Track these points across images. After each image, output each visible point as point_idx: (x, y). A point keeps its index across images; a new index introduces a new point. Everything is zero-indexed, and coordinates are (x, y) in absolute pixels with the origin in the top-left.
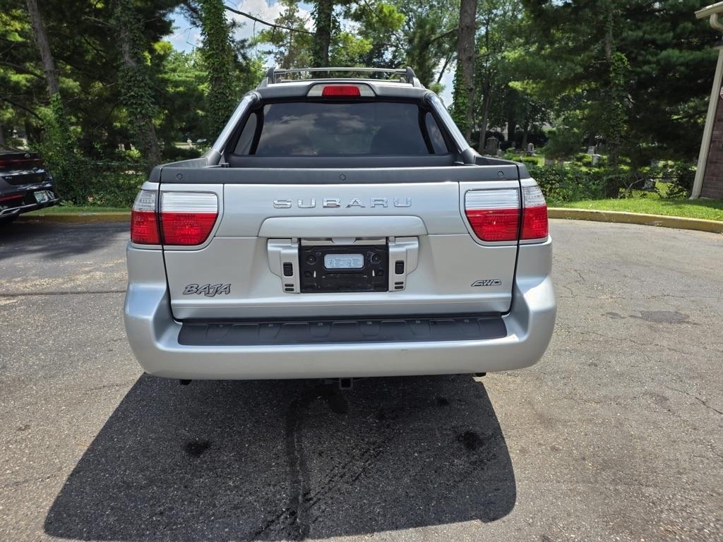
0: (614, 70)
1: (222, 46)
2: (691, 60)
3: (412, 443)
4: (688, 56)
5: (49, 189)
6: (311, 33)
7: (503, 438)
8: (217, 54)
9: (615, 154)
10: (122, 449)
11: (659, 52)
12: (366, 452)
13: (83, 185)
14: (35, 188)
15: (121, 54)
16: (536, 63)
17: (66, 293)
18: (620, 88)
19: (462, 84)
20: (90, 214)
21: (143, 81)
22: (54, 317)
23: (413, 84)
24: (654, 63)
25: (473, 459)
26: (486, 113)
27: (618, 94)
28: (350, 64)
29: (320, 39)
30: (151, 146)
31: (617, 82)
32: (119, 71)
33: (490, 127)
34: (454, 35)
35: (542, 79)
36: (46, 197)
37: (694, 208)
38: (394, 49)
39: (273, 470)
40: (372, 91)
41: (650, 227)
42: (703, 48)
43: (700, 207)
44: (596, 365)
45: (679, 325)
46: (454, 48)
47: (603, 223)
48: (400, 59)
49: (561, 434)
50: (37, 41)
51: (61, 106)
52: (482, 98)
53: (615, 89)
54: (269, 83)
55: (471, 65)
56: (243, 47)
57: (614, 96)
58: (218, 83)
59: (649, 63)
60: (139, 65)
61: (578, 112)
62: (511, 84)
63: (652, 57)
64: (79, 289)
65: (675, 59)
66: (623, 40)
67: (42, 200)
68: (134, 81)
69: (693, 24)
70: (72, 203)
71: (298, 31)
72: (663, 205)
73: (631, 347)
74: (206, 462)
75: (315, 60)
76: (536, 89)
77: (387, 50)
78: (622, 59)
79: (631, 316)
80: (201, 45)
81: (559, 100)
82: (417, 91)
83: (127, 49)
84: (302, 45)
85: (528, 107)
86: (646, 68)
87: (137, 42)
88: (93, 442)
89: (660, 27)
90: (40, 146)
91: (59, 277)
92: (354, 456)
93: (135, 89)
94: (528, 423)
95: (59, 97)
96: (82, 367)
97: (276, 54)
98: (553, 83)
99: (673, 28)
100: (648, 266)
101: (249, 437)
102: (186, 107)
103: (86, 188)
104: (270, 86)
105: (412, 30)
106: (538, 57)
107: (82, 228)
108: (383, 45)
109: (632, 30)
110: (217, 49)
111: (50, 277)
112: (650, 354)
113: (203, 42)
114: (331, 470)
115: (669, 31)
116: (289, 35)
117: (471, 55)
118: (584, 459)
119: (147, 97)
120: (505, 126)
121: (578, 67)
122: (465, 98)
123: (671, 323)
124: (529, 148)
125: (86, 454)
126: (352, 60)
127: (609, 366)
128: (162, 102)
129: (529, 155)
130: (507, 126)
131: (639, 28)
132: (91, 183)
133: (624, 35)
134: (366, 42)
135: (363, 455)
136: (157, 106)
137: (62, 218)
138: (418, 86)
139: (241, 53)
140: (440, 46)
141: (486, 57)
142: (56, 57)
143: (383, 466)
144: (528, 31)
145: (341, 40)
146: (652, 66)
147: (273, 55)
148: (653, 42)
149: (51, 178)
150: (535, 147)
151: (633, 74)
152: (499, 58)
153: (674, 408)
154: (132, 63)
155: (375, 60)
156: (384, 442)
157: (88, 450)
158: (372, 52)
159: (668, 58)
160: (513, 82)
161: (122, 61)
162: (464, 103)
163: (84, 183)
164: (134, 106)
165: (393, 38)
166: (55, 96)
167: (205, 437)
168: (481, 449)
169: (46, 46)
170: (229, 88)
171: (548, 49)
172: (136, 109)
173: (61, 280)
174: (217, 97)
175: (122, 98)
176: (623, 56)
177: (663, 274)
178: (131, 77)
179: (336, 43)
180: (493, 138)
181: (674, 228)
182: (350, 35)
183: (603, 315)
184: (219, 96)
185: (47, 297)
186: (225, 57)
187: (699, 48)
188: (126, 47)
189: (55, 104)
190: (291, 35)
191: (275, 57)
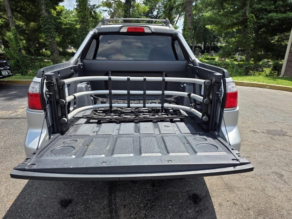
0: (249, 21)
1: (85, 7)
2: (281, 18)
3: (168, 200)
4: (280, 16)
5: (8, 69)
6: (123, 3)
7: (210, 197)
8: (83, 11)
9: (248, 57)
10: (29, 203)
11: (268, 14)
12: (146, 205)
13: (26, 67)
14: (2, 69)
15: (41, 10)
16: (217, 18)
17: (12, 118)
18: (251, 29)
19: (186, 26)
20: (27, 80)
21: (51, 22)
22: (6, 130)
23: (169, 26)
24: (266, 19)
25: (197, 209)
26: (195, 38)
27: (251, 31)
28: (139, 16)
29: (127, 5)
30: (55, 50)
31: (250, 26)
32: (40, 17)
33: (197, 44)
34: (183, 5)
35: (219, 24)
36: (7, 73)
37: (283, 81)
38: (158, 10)
39: (102, 216)
40: (150, 30)
41: (265, 89)
42: (286, 13)
43: (285, 81)
44: (249, 158)
45: (283, 137)
46: (183, 11)
47: (245, 87)
48: (160, 15)
49: (237, 195)
50: (4, 3)
51: (16, 32)
52: (193, 32)
53: (249, 29)
54: (102, 25)
55: (190, 18)
56: (94, 8)
57: (249, 32)
58: (83, 23)
59: (263, 18)
60: (49, 15)
61: (233, 39)
62: (206, 26)
63: (265, 16)
64: (19, 116)
65: (274, 17)
66: (253, 8)
67: (5, 74)
68: (47, 22)
69: (283, 2)
70: (21, 74)
71: (118, 2)
72: (269, 79)
73: (264, 148)
74: (69, 211)
75: (124, 14)
76: (217, 29)
77: (155, 11)
78: (253, 17)
79: (262, 132)
80: (76, 7)
81: (224, 33)
82: (171, 30)
83: (44, 8)
84: (120, 8)
85: (212, 36)
86: (262, 21)
87: (48, 5)
88: (16, 199)
89: (269, 3)
90: (6, 49)
91: (10, 110)
92: (141, 208)
93: (47, 25)
94: (222, 189)
95: (15, 28)
96: (15, 157)
97: (109, 11)
98: (224, 27)
99: (274, 4)
100: (267, 108)
101: (91, 196)
102: (70, 34)
103: (27, 68)
104: (102, 26)
105: (165, 3)
106: (218, 15)
107: (23, 86)
108: (153, 8)
109: (257, 4)
110: (83, 8)
111: (6, 110)
112: (272, 152)
113: (77, 5)
114: (130, 216)
115: (273, 5)
116: (114, 3)
117: (190, 14)
118: (249, 209)
119: (53, 29)
120: (202, 43)
121: (234, 20)
122: (187, 32)
123: (280, 136)
124: (212, 53)
125: (11, 207)
126: (140, 15)
127: (255, 158)
128: (60, 31)
129: (212, 56)
130: (203, 43)
131: (260, 3)
132: (29, 66)
133: (254, 6)
134: (146, 7)
135: (145, 207)
136: (57, 33)
137: (14, 82)
138: (172, 28)
139: (93, 11)
140: (177, 9)
141: (195, 15)
142: (13, 11)
143: (155, 214)
144: (214, 4)
145: (136, 6)
146: (265, 20)
147: (107, 12)
148: (266, 10)
149: (9, 64)
150: (214, 52)
151: (257, 23)
152: (201, 15)
153: (287, 181)
154: (46, 14)
155: (150, 15)
156: (155, 200)
157: (13, 204)
158: (149, 11)
159: (271, 17)
160: (207, 26)
161: (42, 13)
162: (187, 34)
163: (26, 66)
164: (47, 33)
165: (157, 5)
166: (13, 28)
167: (70, 197)
168: (201, 204)
169: (8, 6)
170: (88, 26)
171: (222, 12)
172: (48, 34)
173: (11, 112)
174: (83, 29)
175: (42, 29)
176: (253, 15)
177: (273, 112)
178: (46, 20)
179: (134, 7)
180: (198, 48)
181: (274, 89)
182: (139, 4)
183: (250, 131)
184: (84, 29)
185: (4, 120)
186: (86, 12)
187: (285, 12)
188: (43, 7)
189: (13, 31)
190: (115, 4)
191: (108, 12)
